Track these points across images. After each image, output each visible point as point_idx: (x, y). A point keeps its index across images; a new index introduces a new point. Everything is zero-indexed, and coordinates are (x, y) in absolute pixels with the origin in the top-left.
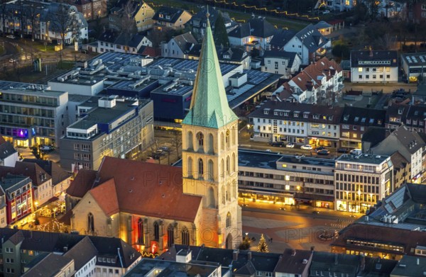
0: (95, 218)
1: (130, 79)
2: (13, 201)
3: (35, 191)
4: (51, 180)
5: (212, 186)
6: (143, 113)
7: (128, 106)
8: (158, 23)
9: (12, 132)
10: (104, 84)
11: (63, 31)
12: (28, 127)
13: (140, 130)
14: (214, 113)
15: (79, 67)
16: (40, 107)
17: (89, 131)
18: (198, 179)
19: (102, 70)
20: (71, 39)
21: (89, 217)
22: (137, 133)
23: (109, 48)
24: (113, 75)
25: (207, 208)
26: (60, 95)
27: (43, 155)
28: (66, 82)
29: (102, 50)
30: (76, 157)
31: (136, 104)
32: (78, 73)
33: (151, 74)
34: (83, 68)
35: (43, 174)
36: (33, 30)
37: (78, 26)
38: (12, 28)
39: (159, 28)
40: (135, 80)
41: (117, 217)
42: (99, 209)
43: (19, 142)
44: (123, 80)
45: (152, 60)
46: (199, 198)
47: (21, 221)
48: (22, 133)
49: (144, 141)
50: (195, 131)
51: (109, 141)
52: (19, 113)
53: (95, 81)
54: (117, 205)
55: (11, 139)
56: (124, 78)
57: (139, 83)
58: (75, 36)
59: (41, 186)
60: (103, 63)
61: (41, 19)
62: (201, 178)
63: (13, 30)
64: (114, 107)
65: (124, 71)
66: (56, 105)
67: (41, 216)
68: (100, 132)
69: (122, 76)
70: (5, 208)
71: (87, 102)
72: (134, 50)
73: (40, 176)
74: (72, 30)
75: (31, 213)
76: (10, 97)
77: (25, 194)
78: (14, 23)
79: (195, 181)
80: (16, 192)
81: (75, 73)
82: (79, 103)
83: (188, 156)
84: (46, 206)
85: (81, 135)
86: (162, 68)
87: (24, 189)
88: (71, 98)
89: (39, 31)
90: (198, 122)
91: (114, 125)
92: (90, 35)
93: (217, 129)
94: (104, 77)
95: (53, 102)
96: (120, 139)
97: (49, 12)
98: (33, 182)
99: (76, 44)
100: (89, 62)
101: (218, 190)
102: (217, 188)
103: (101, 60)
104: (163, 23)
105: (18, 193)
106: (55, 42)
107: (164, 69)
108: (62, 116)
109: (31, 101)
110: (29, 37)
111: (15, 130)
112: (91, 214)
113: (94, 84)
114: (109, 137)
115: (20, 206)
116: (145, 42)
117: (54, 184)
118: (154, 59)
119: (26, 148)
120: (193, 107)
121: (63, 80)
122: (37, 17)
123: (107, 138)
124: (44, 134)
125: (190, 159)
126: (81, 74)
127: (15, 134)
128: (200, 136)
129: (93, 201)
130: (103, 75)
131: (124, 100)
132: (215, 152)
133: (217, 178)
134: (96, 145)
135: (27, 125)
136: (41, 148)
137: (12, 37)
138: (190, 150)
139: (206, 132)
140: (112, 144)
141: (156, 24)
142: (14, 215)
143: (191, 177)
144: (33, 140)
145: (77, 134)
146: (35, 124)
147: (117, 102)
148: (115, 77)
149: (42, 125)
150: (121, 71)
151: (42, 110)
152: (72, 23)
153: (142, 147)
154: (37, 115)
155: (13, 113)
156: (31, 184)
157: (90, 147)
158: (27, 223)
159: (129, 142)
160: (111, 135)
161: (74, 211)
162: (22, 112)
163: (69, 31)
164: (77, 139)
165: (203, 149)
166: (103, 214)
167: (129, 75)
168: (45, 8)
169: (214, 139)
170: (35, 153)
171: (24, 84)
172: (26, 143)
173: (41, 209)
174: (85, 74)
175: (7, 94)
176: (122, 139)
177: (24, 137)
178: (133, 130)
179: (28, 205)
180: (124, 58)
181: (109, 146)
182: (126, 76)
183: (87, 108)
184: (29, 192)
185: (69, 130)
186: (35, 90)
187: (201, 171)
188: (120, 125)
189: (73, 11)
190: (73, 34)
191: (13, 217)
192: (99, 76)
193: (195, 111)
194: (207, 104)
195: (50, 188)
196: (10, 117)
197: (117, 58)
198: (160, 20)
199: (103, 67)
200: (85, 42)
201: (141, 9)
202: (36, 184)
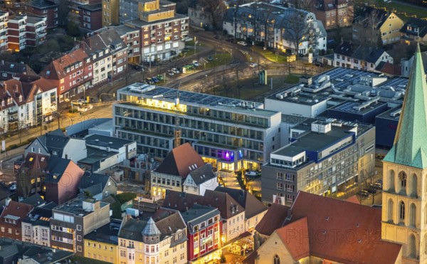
0: (281, 260)
1: (356, 100)
2: (196, 235)
3: (223, 225)
4: (243, 213)
5: (414, 233)
6: (362, 141)
7: (345, 131)
8: (406, 36)
9: (217, 154)
10: (327, 105)
11: (297, 40)
12: (234, 148)
13: (358, 160)
14: (419, 151)
15: (303, 83)
16: (249, 128)
17: (295, 159)
18: (398, 225)
19: (328, 88)
20: (307, 50)
21: (275, 259)
22: (353, 162)
23: (346, 62)
24: (338, 94)
25: (407, 258)
26: (272, 115)
27: (247, 181)
28: (285, 99)
29: (338, 63)
30: (278, 187)
31: (355, 130)
32: (300, 90)
33: (381, 95)
34: (306, 85)
35: (235, 206)
36: (266, 37)
37: (315, 36)
38: (245, 33)
39: (407, 42)
40: (362, 101)
41: (307, 261)
42: (286, 252)
43: (225, 165)
44: (349, 101)
45: (385, 79)
46: (398, 246)
47: (206, 258)
48: (227, 155)
49: (362, 172)
50: (398, 170)
51: (317, 170)
52: (226, 132)
53: (317, 101)
54: (307, 248)
55: (216, 160)
56: (350, 98)
57: (365, 106)
58: (311, 46)
59: (231, 219)
60: (331, 81)
61: (275, 26)
62: (401, 224)
63: (246, 36)
64: (328, 133)
65: (352, 91)
66: (267, 126)
67: (229, 253)
68: (308, 160)
69: (348, 96)
70: (186, 243)
71: (302, 124)
72: (372, 66)
73: (231, 208)
74: (308, 40)
75: (217, 249)
76: (218, 114)
77: (212, 227)
78: (247, 27)
79: (395, 227)
80: (200, 225)
81: (296, 90)
82: (292, 126)
83: (389, 198)
84: (236, 242)
85: (286, 163)
86: (393, 90)
87: (210, 222)
88: (285, 120)
89: (273, 38)
90: (401, 159)
91: (325, 153)
92: (329, 45)
93: (422, 169)
94: (327, 96)
95: (264, 122)
96: (332, 168)
97: (284, 18)
98: (221, 215)
99: (311, 55)
100: (315, 78)
101: (419, 238)
102: (419, 236)
103: (328, 76)
104: (411, 37)
105: (203, 226)
106: (289, 52)
107: (396, 91)
108: (273, 138)
109: (240, 120)
110: (261, 44)
111: (220, 152)
112: (277, 256)
113: (316, 103)
114: (317, 167)
115: (205, 241)
116: (385, 57)
117: (248, 217)
118: (388, 78)
119: (230, 172)
120: (397, 142)
121: (282, 97)
122: (271, 23)
123: (316, 167)
124: (252, 158)
125: (391, 202)
126: (304, 92)
127: (220, 156)
128: (403, 175)
129: (280, 242)
130: (328, 93)
131: (341, 125)
132: (419, 195)
133: (419, 224)
134: (302, 174)
135: (235, 146)
136: (247, 173)
137: (243, 44)
138: (391, 191)
139: (409, 172)
140: (321, 174)
141: (403, 37)
142: (196, 251)
143: (390, 222)
144: (239, 164)
145: (282, 162)
146: (243, 146)
147: (332, 126)
148: (341, 96)
149: (250, 147)
150: (348, 90)
151: (251, 131)
152: (308, 32)
153: (359, 178)
154: (245, 136)
155: (219, 132)
156: (219, 216)
157: (294, 178)
158: (212, 260)
159: (343, 173)
160: (320, 165)
161: (259, 252)
162: (229, 132)
163: (305, 40)
164: (281, 167)
165: (405, 191)
166: (290, 257)
167: (356, 96)
168: (282, 13)
169: (418, 180)
170: (239, 179)
171: (235, 100)
172: (231, 167)
173: (230, 245)
174: (307, 92)
175: (215, 111)
176: (334, 169)
177: (231, 160)
178: (349, 160)
179: (215, 240)
180: (354, 76)
181: (317, 177)
182: (353, 96)
183: (300, 132)
184: (216, 225)
185: (273, 156)
186: (246, 108)
187: (402, 215)
188: (333, 153)
189: (311, 19)
190: (309, 45)
191: (195, 253)
192: (321, 95)
193: (398, 147)
194: (412, 140)
195: (242, 221)
196: (217, 136)
197: (347, 75)
198: (409, 33)
199: (329, 84)
200: (322, 53)
201: (388, 20)
202: (225, 217)
